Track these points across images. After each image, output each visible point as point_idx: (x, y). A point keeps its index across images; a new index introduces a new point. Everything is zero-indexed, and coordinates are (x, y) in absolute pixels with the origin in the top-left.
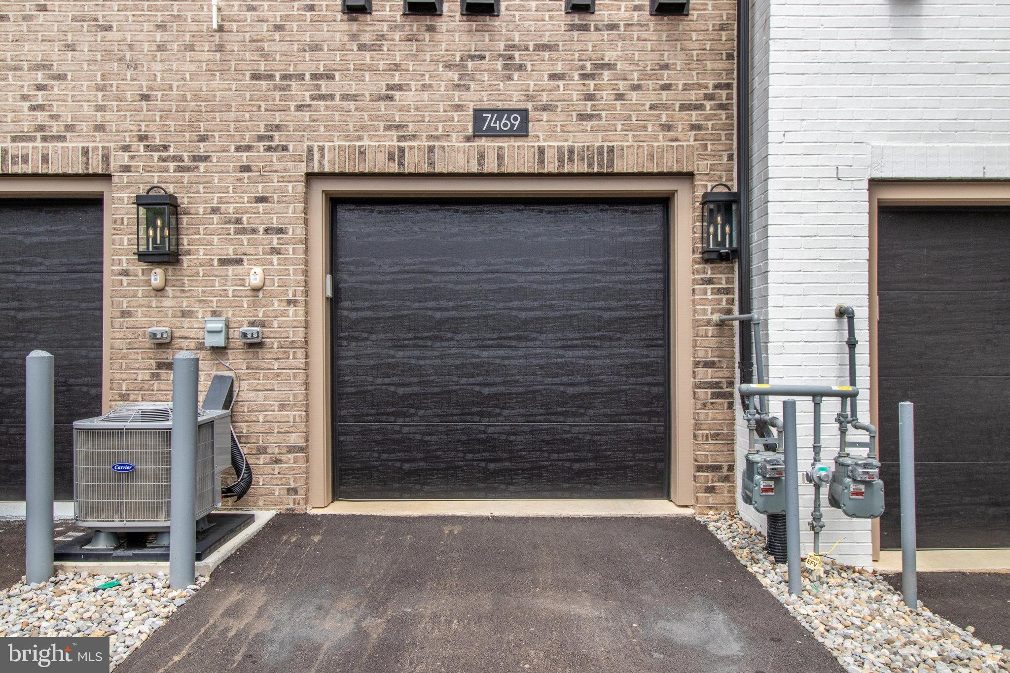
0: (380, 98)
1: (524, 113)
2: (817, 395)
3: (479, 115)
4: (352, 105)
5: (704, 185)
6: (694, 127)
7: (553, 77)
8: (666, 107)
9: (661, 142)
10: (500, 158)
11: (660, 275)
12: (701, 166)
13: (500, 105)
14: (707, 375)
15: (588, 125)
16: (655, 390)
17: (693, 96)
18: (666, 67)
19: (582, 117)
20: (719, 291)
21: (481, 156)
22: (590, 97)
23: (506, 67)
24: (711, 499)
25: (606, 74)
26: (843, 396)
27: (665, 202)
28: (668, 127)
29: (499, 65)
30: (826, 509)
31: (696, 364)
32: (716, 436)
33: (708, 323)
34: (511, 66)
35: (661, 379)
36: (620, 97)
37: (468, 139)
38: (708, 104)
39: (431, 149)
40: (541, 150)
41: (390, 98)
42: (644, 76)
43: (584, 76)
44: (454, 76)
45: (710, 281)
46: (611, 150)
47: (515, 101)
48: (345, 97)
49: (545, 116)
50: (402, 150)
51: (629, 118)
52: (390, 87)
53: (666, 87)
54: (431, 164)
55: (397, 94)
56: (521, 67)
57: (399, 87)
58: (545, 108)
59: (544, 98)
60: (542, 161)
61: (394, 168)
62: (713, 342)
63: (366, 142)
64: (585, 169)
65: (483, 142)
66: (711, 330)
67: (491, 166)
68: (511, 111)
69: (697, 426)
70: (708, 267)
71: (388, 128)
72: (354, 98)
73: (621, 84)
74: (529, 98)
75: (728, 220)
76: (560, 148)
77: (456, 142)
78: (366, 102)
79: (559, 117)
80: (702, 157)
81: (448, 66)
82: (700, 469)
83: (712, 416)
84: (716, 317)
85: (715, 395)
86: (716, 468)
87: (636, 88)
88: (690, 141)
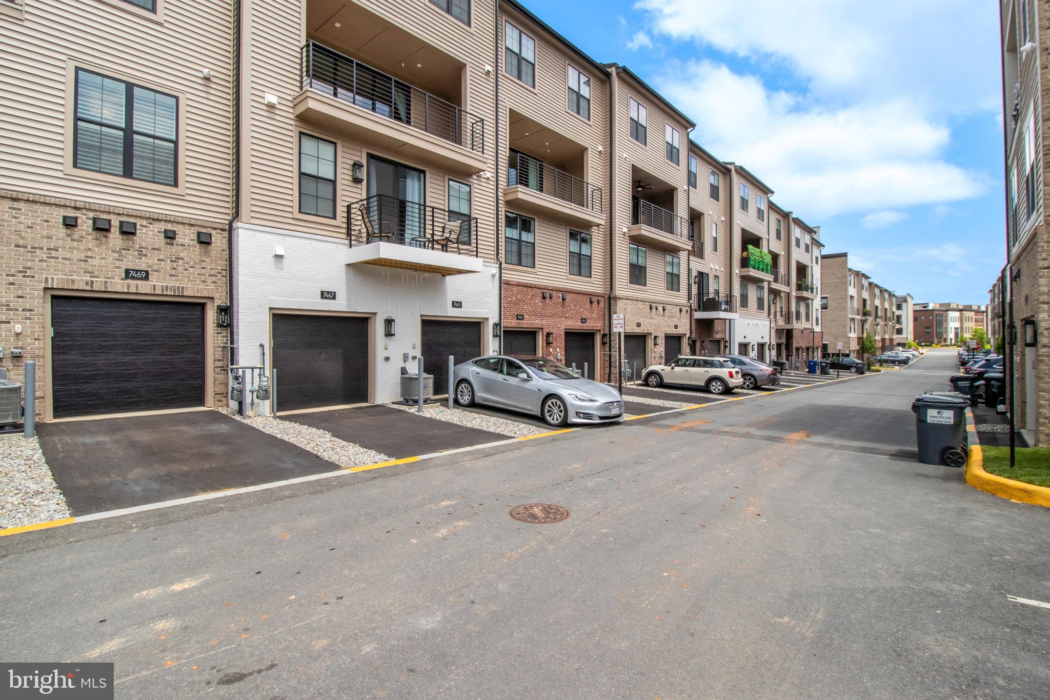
0: (81, 260)
1: (147, 272)
2: (253, 368)
3: (127, 271)
4: (68, 262)
5: (218, 302)
6: (213, 282)
7: (159, 260)
8: (203, 275)
9: (202, 286)
10: (137, 287)
11: (201, 330)
12: (216, 295)
13: (137, 268)
14: (220, 364)
15: (174, 278)
16: (199, 369)
17: (214, 272)
18: (203, 261)
19: (171, 275)
20: (223, 337)
21: (129, 287)
22: (174, 269)
23: (139, 254)
24: (220, 403)
25: (181, 261)
26: (260, 368)
27: (203, 306)
28: (204, 282)
29: (136, 253)
30: (256, 400)
31: (215, 360)
32: (221, 384)
33: (219, 347)
34: (141, 255)
35: (201, 365)
36: (186, 270)
37: (123, 279)
38: (219, 275)
39: (106, 282)
40: (154, 286)
41: (86, 261)
42: (195, 263)
43: (172, 261)
44: (117, 255)
45: (220, 333)
46: (183, 288)
47: (143, 267)
48: (64, 259)
49: (156, 274)
50: (92, 282)
51: (189, 277)
52: (86, 257)
53: (203, 268)
54: (106, 288)
55: (90, 260)
56: (145, 255)
57: (91, 257)
58: (155, 271)
59: (156, 267)
60: (155, 289)
61: (89, 288)
62: (221, 353)
63: (74, 277)
64: (173, 294)
65: (129, 281)
66: (220, 349)
67: (133, 290)
68: (141, 271)
69: (215, 380)
70: (219, 329)
71: (85, 272)
72: (69, 259)
73: (186, 265)
74: (149, 266)
75: (226, 314)
76: (162, 286)
77: (117, 280)
78: (75, 261)
79: (162, 275)
80: (217, 292)
81: (113, 251)
82: (216, 394)
83: (221, 377)
84: (222, 345)
85: (221, 370)
86: (222, 394)
87: (192, 267)
88: (212, 287)
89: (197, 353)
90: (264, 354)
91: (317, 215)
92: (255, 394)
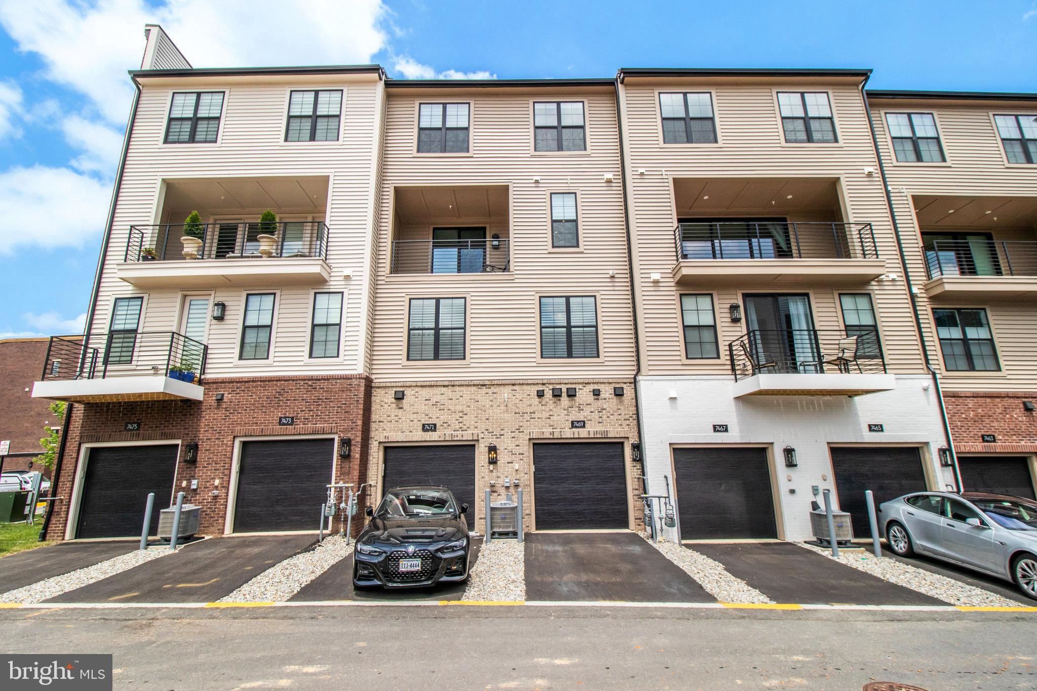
0: (547, 418)
1: (584, 422)
2: (660, 497)
3: (572, 422)
4: (540, 420)
5: (632, 441)
6: (628, 425)
7: (591, 412)
8: (620, 420)
9: (620, 429)
10: (579, 433)
11: (622, 464)
12: (630, 435)
13: (578, 420)
14: (636, 492)
15: (601, 424)
16: (623, 497)
17: (627, 417)
18: (619, 409)
19: (599, 423)
20: (638, 469)
21: (574, 433)
22: (601, 417)
23: (579, 410)
24: (640, 527)
25: (604, 411)
26: (666, 497)
27: (622, 443)
28: (621, 425)
29: (577, 409)
30: (664, 527)
31: (633, 489)
32: (639, 510)
33: (635, 478)
34: (580, 410)
35: (624, 494)
36: (608, 417)
37: (570, 429)
38: (631, 419)
39: (561, 432)
40: (589, 431)
41: (550, 418)
42: (614, 412)
43: (599, 412)
44: (566, 412)
45: (635, 466)
46: (607, 431)
47: (582, 419)
48: (538, 418)
49: (589, 422)
50: (553, 432)
51: (611, 423)
52: (550, 415)
53: (620, 415)
54: (561, 435)
55: (551, 417)
56: (582, 410)
57: (552, 415)
58: (589, 420)
59: (589, 418)
60: (589, 434)
61: (552, 437)
62: (637, 483)
63: (544, 430)
64: (601, 436)
65: (574, 429)
66: (636, 480)
67: (576, 436)
68: (580, 421)
69: (635, 507)
70: (634, 463)
71: (549, 426)
72: (540, 418)
73: (608, 414)
74: (585, 418)
75: (638, 450)
76: (594, 431)
77: (567, 430)
78: (544, 419)
79: (593, 422)
80: (630, 433)
81: (564, 410)
82: (636, 519)
83: (639, 504)
84: (637, 476)
85: (638, 498)
86: (640, 519)
87: (612, 415)
88: (627, 428)
89: (621, 483)
90: (668, 485)
91: (702, 358)
92: (663, 521)
